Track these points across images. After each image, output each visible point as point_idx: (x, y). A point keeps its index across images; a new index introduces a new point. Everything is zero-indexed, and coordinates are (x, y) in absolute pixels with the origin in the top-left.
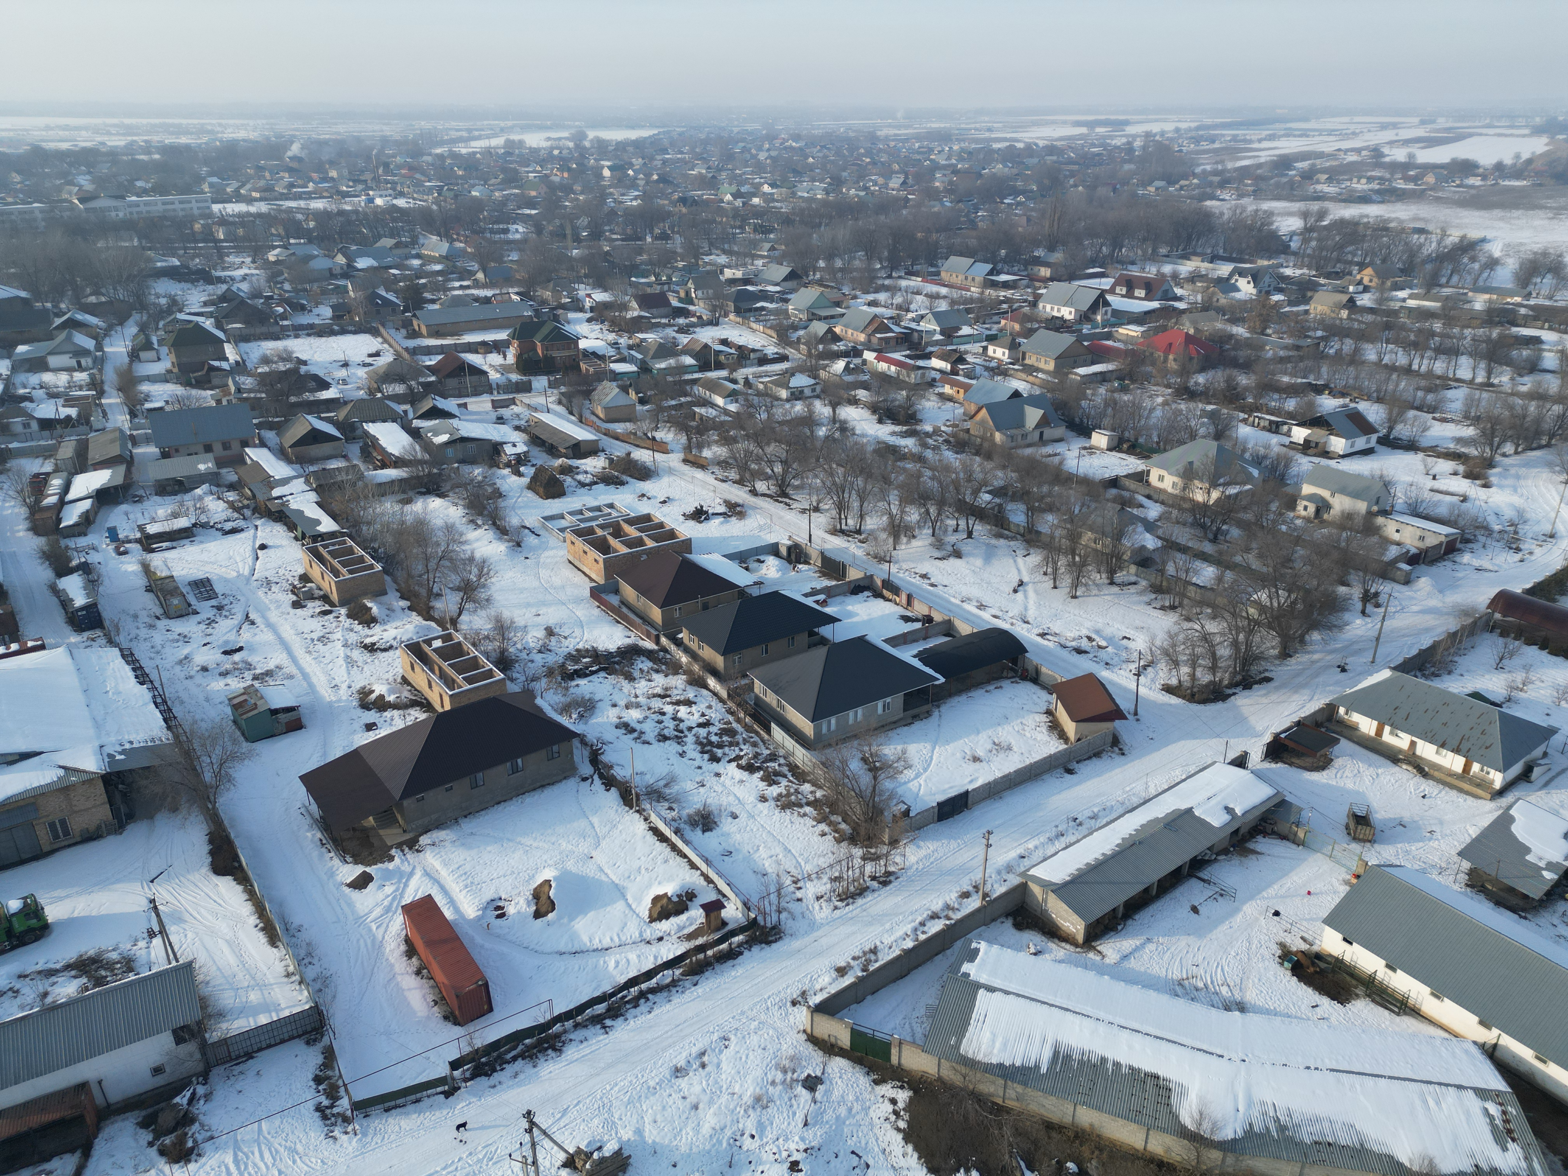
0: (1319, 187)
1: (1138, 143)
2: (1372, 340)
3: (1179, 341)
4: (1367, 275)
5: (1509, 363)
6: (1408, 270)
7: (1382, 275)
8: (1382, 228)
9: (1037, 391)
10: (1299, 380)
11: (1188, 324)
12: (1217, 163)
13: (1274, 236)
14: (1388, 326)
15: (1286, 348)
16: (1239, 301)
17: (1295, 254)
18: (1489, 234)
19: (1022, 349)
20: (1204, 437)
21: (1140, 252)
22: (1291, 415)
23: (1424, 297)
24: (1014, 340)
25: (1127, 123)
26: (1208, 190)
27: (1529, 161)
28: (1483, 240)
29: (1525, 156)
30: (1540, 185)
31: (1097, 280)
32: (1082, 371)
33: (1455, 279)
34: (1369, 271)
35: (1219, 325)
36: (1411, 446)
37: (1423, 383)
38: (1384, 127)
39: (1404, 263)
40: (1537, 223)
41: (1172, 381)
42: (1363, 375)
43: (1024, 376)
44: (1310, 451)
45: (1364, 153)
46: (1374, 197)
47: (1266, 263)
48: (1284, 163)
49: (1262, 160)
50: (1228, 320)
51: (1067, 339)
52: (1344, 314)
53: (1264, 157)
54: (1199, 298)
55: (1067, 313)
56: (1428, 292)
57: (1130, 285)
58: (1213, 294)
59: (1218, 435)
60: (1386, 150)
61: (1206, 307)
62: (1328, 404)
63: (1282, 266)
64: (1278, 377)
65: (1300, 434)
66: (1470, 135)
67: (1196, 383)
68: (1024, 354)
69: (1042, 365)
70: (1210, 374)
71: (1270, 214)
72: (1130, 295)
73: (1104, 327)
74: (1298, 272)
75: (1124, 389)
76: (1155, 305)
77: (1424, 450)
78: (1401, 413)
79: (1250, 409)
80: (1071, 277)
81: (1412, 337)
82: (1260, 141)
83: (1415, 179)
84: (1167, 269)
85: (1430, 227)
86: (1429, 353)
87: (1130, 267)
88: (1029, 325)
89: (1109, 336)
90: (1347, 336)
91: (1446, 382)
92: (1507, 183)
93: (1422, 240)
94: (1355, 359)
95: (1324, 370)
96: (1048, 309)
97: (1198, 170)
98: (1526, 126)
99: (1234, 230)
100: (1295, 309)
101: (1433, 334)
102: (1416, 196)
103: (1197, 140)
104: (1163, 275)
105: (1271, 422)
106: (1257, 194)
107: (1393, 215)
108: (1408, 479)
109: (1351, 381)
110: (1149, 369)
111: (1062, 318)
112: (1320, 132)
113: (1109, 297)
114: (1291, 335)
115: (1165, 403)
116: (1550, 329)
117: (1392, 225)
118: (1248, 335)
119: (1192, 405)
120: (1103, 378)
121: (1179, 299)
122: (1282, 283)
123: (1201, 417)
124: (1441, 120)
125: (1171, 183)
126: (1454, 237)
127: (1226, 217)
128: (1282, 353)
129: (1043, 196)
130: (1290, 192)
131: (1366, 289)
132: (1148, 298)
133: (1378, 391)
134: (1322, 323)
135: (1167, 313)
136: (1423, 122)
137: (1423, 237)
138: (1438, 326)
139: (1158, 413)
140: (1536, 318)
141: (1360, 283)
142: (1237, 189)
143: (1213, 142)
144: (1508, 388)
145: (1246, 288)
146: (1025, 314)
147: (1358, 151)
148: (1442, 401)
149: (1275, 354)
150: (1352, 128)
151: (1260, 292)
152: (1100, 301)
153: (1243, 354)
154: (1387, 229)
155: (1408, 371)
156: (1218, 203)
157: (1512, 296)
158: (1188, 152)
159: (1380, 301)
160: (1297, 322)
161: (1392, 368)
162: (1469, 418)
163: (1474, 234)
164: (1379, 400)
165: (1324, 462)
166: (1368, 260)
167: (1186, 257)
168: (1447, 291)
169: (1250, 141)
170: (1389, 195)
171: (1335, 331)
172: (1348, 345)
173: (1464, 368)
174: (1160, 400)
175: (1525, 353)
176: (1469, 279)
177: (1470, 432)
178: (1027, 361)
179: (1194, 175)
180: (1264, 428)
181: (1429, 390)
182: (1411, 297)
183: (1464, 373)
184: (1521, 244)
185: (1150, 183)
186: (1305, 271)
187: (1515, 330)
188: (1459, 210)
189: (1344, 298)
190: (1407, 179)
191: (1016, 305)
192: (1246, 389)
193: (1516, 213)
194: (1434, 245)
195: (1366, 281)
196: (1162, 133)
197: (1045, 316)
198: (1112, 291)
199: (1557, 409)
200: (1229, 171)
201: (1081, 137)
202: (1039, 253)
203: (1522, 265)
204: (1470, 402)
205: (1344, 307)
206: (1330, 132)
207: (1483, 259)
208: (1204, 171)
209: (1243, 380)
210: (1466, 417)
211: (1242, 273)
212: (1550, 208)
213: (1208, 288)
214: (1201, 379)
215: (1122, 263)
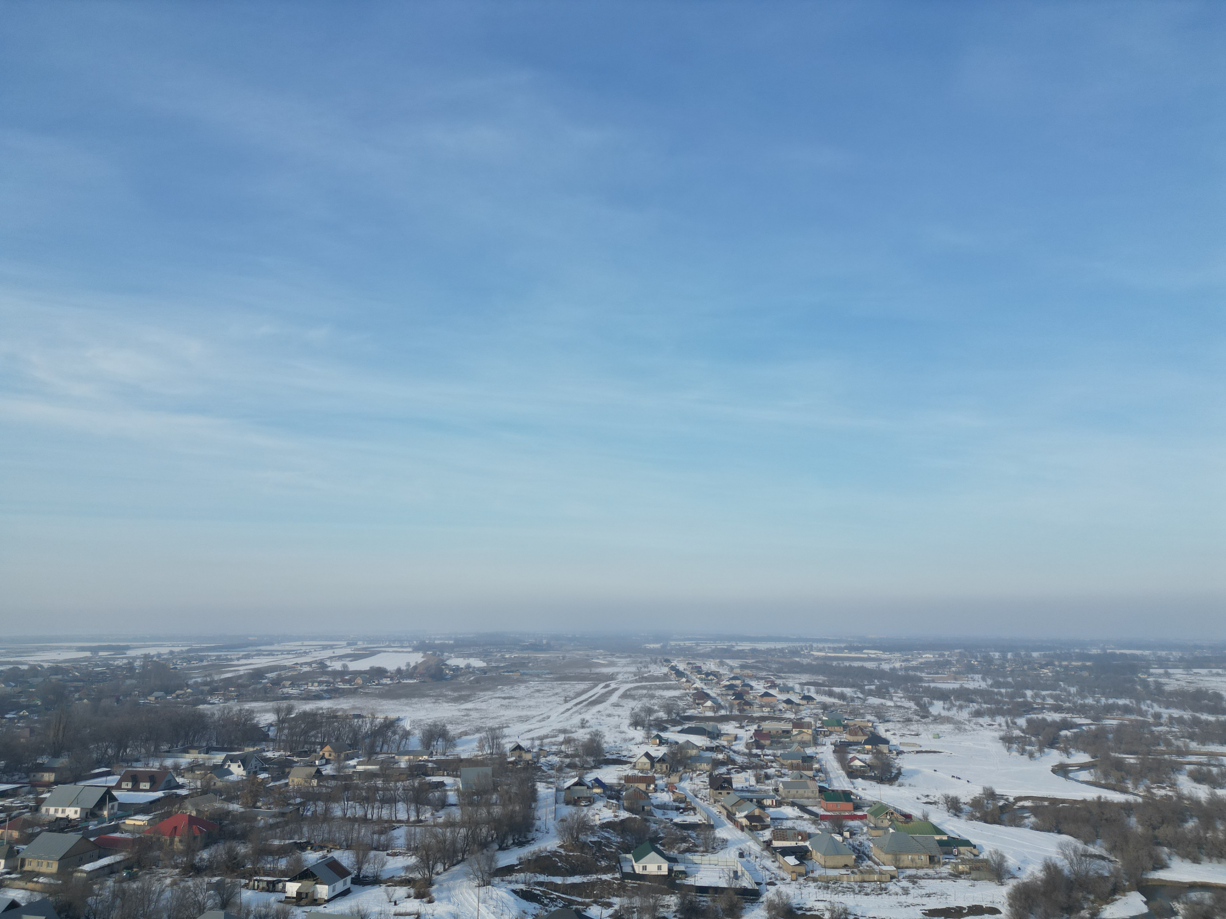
0: (285, 690)
1: (138, 663)
2: (337, 800)
3: (183, 824)
4: (327, 751)
5: (428, 803)
6: (354, 744)
7: (337, 750)
8: (332, 716)
9: (38, 897)
10: (287, 842)
11: (190, 807)
12: (206, 676)
13: (256, 728)
14: (346, 788)
15: (274, 816)
16: (233, 782)
17: (273, 740)
18: (401, 715)
19: (20, 856)
20: (211, 909)
21: (143, 750)
22: (284, 873)
23: (368, 763)
24: (11, 848)
25: (128, 648)
26: (200, 696)
27: (415, 667)
28: (398, 719)
29: (412, 664)
30: (424, 682)
31: (104, 779)
32: (88, 867)
33: (385, 747)
34: (328, 748)
35: (217, 805)
36: (375, 881)
37: (376, 828)
38: (325, 648)
39: (351, 740)
40: (427, 706)
41: (179, 861)
42: (334, 829)
43: (22, 884)
44: (303, 902)
45: (314, 665)
46: (324, 695)
47: (251, 749)
48: (258, 674)
49: (242, 673)
50: (225, 800)
51: (73, 838)
52: (315, 782)
53: (242, 670)
54: (199, 784)
55: (72, 813)
56: (370, 759)
57: (135, 780)
58: (211, 778)
59: (224, 905)
60: (328, 663)
61: (205, 791)
62: (312, 857)
63: (264, 751)
64: (270, 842)
65: (292, 888)
66: (379, 652)
67: (202, 860)
68: (23, 861)
69: (44, 869)
70: (213, 849)
71: (251, 712)
72: (135, 788)
73: (111, 820)
74: (277, 754)
75: (132, 877)
76: (160, 794)
77: (385, 882)
78: (365, 855)
79: (249, 875)
80: (76, 779)
81: (364, 794)
82: (238, 659)
83: (349, 682)
84: (169, 762)
85: (364, 713)
86: (377, 804)
87: (135, 764)
88: (30, 831)
89: (116, 828)
90: (319, 799)
91: (391, 825)
92: (405, 681)
93: (360, 723)
94: (327, 817)
95: (305, 829)
96: (52, 811)
97: (191, 682)
98: (410, 646)
99: (224, 726)
100: (278, 783)
101: (377, 789)
102: (352, 693)
103: (189, 660)
104: (166, 768)
105: (268, 882)
106: (241, 697)
107: (339, 707)
108: (377, 909)
109: (326, 836)
110: (157, 853)
111: (67, 819)
112: (282, 652)
113: (115, 793)
114: (277, 805)
115: (174, 883)
116: (448, 775)
117: (339, 714)
118: (242, 810)
119: (198, 880)
120: (110, 870)
121: (181, 787)
122: (265, 764)
123: (208, 890)
124: (360, 643)
125: (168, 692)
126: (380, 719)
127: (217, 716)
128: (271, 821)
129: (47, 709)
130: (264, 695)
131: (328, 762)
132: (152, 789)
133: (346, 840)
134: (299, 792)
135: (172, 800)
136: (349, 644)
137: (361, 720)
138: (380, 783)
139: (168, 894)
140: (439, 769)
141: (323, 757)
142: (224, 695)
143: (202, 661)
144: (431, 822)
145: (237, 771)
146: (25, 821)
147: (310, 664)
148: (391, 839)
149: (265, 823)
150: (304, 648)
151: (249, 773)
152: (107, 796)
153: (239, 827)
154: (336, 717)
155: (365, 820)
156: (209, 706)
157: (422, 756)
158: (182, 669)
159: (339, 769)
160: (280, 794)
161: (354, 820)
162: (412, 850)
163: (392, 716)
164: (348, 847)
165: (314, 909)
166: (326, 740)
167: (186, 751)
168: (381, 757)
169: (231, 660)
170: (333, 693)
171: (310, 796)
172: (320, 806)
173: (402, 812)
174: (168, 881)
175: (437, 794)
176: (394, 746)
177: (412, 860)
178: (27, 868)
179: (188, 686)
180: (263, 890)
181: (381, 833)
182: (359, 763)
183: (402, 815)
184: (421, 720)
185: (150, 693)
186: (282, 753)
187: (428, 778)
188: (380, 700)
189: (313, 770)
190: (344, 681)
191: (15, 813)
192: (245, 856)
193: (415, 700)
194: (368, 725)
195: (327, 755)
196: (159, 655)
197: (48, 819)
198: (118, 787)
199: (463, 831)
200: (216, 682)
201: (86, 659)
202: (43, 760)
203: (424, 734)
204: (410, 837)
205: (314, 777)
206: (289, 652)
207: (401, 733)
208: (196, 682)
209: (242, 849)
210: (409, 849)
211: (233, 760)
212: (432, 696)
213: (206, 774)
214: (205, 855)
215: (127, 761)
